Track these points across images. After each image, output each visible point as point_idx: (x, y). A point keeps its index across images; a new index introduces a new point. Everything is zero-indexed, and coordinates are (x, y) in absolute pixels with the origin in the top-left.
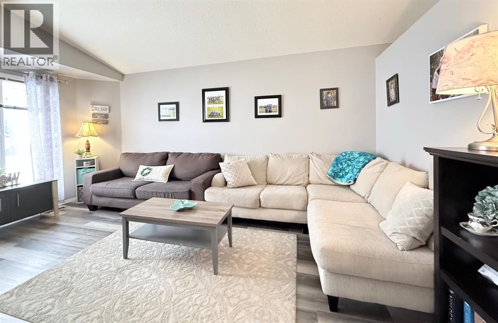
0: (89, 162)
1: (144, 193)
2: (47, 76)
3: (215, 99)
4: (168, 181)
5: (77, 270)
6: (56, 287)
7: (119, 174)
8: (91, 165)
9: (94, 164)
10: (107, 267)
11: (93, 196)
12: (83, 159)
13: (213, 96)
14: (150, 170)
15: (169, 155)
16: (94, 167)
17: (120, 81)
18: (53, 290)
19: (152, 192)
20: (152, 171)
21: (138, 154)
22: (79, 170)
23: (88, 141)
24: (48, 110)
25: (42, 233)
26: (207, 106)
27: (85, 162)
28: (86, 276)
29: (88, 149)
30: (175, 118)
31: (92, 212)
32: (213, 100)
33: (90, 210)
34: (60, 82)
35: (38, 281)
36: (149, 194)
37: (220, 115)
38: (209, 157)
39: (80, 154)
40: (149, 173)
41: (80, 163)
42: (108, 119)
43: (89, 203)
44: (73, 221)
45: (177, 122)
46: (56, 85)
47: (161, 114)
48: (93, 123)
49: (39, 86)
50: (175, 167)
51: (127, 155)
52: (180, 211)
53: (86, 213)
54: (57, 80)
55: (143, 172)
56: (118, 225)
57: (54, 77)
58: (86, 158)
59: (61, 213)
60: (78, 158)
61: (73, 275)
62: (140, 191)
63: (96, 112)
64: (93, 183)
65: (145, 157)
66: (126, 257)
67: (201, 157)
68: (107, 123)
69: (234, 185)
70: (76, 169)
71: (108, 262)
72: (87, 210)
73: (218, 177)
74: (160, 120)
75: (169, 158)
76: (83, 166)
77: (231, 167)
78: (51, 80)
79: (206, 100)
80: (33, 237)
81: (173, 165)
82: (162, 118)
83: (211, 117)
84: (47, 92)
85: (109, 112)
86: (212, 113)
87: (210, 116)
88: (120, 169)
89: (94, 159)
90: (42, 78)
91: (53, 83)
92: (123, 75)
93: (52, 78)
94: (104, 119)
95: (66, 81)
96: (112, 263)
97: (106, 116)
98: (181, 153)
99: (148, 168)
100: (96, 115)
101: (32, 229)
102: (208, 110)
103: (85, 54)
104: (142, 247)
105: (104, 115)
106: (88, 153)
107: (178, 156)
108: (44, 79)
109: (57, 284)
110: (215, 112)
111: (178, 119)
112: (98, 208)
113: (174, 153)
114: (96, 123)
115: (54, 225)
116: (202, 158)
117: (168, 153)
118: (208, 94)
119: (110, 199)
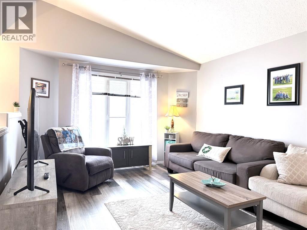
0: (172, 136)
1: (199, 167)
2: (151, 74)
3: (282, 79)
4: (223, 162)
5: (144, 206)
6: (131, 209)
7: (189, 149)
8: (173, 138)
9: (175, 138)
10: (159, 211)
11: (170, 161)
12: (169, 133)
13: (280, 76)
14: (210, 148)
15: (230, 138)
16: (175, 140)
17: (198, 71)
18: (129, 210)
19: (205, 168)
20: (211, 150)
21: (205, 133)
22: (166, 141)
23: (173, 120)
24: (151, 97)
25: (139, 178)
26: (272, 87)
27: (170, 136)
28: (146, 211)
29: (173, 126)
30: (239, 101)
31: (169, 173)
32: (279, 81)
33: (169, 172)
34: (158, 77)
35: (126, 202)
36: (202, 168)
37: (287, 97)
38: (268, 145)
39: (167, 129)
40: (209, 151)
41: (167, 135)
42: (187, 103)
43: (168, 167)
44: (157, 176)
45: (241, 105)
46: (156, 80)
47: (227, 97)
48: (177, 106)
49: (147, 81)
50: (232, 150)
51: (197, 133)
52: (208, 186)
53: (166, 173)
54: (156, 76)
55: (204, 149)
56: (179, 188)
57: (155, 74)
58: (171, 133)
59: (153, 169)
60: (166, 132)
61: (141, 207)
62: (196, 165)
63: (180, 97)
64: (170, 152)
65: (210, 136)
66: (171, 210)
67: (259, 143)
68: (186, 106)
69: (285, 180)
70: (164, 140)
71: (160, 208)
72: (167, 171)
73: (269, 167)
74: (226, 103)
75: (229, 141)
76: (168, 138)
77: (286, 159)
78: (154, 76)
79: (272, 81)
80: (134, 179)
81: (230, 148)
82: (228, 101)
83: (277, 100)
84: (150, 85)
85: (188, 97)
86: (279, 95)
87: (276, 98)
88: (190, 145)
89: (175, 134)
90: (148, 75)
91: (154, 79)
92: (200, 65)
93: (154, 75)
94: (184, 103)
95: (161, 76)
96: (162, 210)
97: (186, 101)
98: (242, 137)
99: (209, 147)
100: (179, 100)
101: (137, 174)
102: (273, 92)
103: (172, 54)
104: (185, 209)
105: (185, 99)
106: (173, 129)
107: (238, 139)
108: (149, 76)
109: (132, 208)
110: (281, 95)
111: (242, 102)
112: (174, 172)
113: (235, 136)
114: (179, 106)
115: (147, 175)
116: (261, 144)
117: (229, 136)
118: (274, 74)
119: (178, 167)
